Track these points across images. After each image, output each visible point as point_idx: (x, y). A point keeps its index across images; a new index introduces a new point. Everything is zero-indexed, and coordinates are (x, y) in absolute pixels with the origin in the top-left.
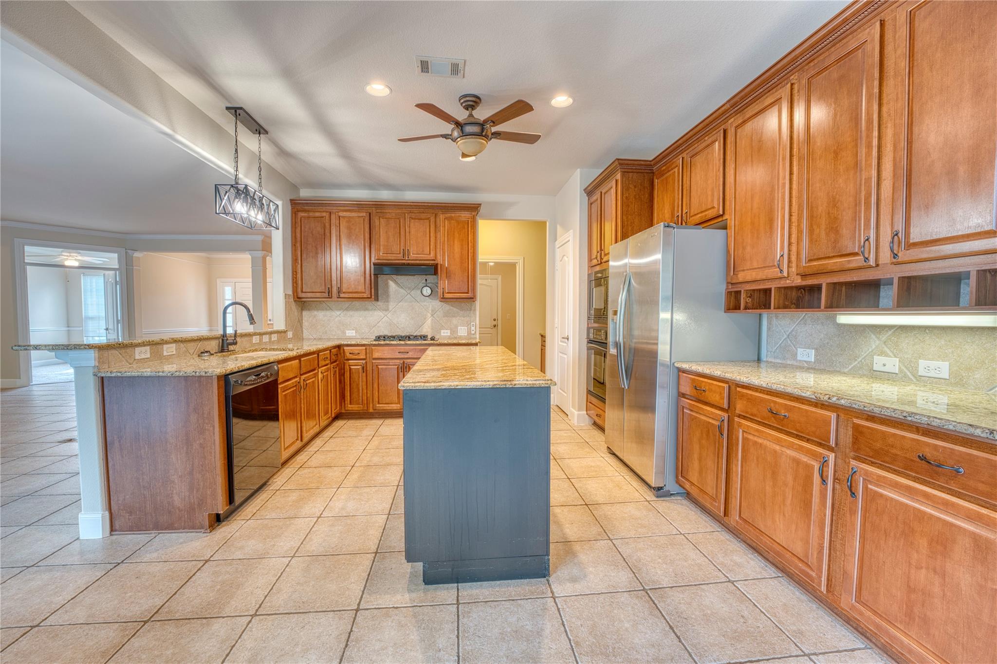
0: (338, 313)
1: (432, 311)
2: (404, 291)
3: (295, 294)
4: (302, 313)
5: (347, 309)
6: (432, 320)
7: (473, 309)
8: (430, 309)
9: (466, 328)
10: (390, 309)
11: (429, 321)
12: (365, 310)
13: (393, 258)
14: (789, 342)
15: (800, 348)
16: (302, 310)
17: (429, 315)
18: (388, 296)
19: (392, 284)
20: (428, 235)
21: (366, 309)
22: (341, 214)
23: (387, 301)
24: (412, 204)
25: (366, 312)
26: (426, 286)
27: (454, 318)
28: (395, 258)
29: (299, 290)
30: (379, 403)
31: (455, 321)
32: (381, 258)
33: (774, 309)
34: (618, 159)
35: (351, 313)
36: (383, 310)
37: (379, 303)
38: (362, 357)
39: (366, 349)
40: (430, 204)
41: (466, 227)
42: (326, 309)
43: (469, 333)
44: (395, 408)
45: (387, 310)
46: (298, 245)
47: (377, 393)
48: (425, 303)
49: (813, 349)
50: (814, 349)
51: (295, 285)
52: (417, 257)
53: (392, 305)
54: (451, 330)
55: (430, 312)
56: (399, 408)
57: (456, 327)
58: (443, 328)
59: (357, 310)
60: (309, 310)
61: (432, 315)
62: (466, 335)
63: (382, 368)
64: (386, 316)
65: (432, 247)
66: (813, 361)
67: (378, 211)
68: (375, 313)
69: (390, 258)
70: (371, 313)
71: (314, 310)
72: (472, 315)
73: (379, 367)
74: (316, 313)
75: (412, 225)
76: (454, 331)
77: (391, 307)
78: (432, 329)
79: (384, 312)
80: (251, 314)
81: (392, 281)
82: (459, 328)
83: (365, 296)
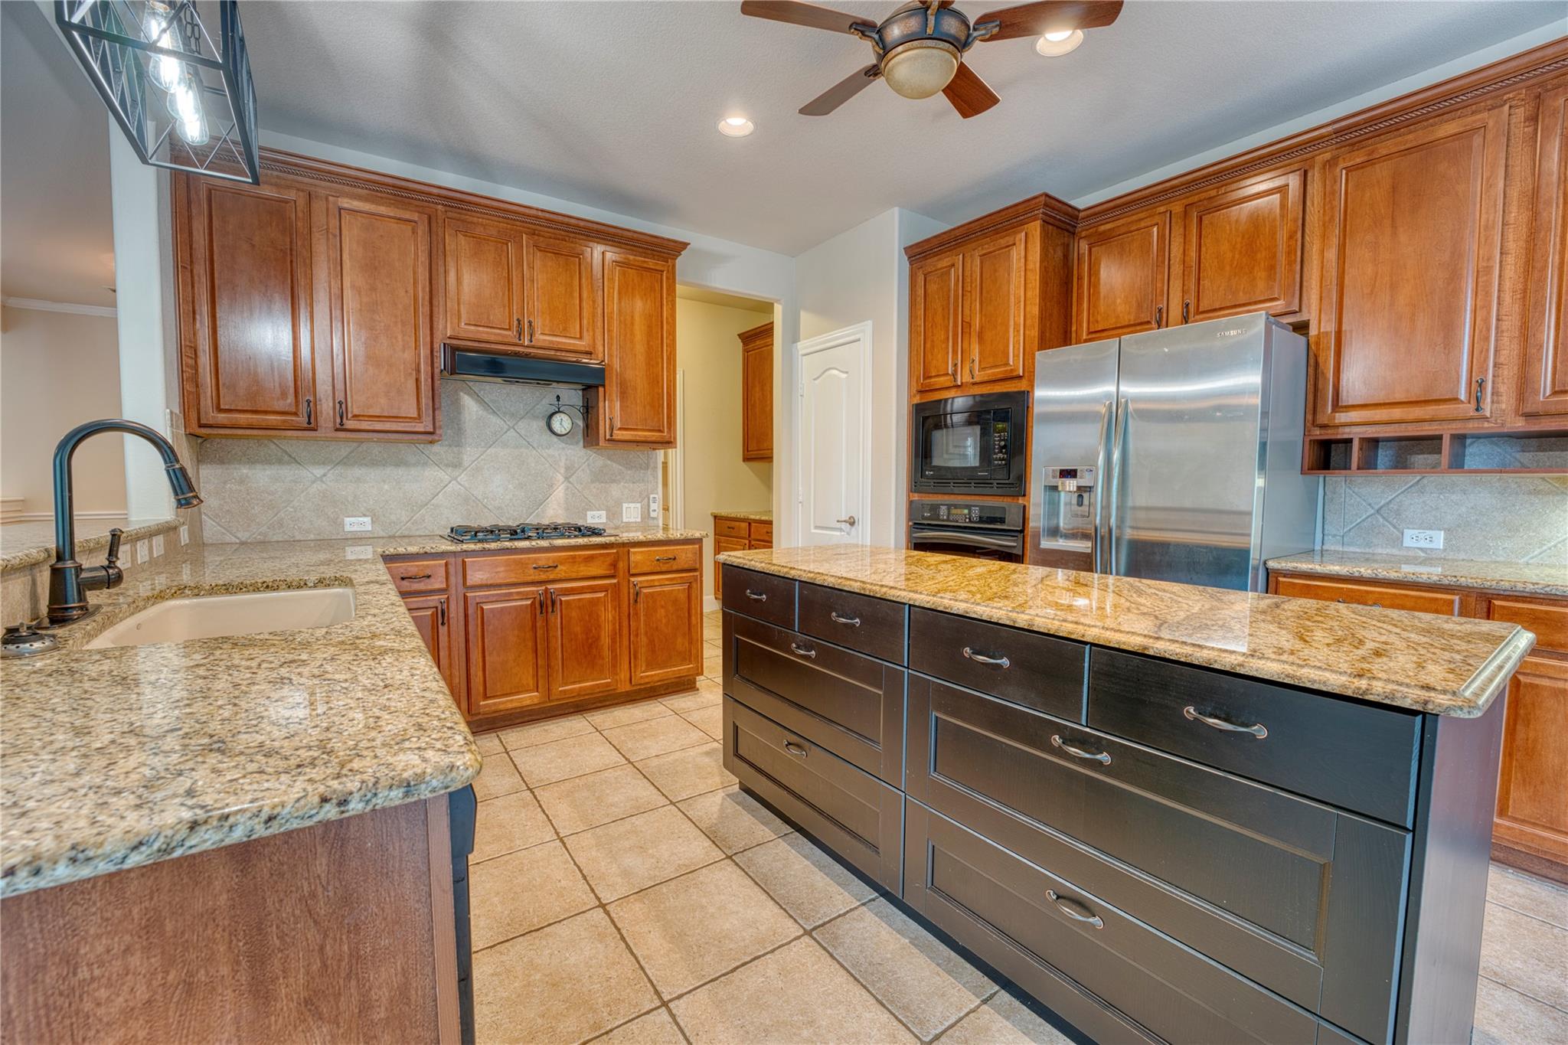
0: (319, 471)
1: (567, 469)
2: (499, 421)
3: (193, 415)
4: (198, 469)
5: (345, 462)
6: (567, 488)
7: (652, 465)
8: (562, 464)
9: (639, 505)
10: (466, 464)
11: (560, 493)
12: (397, 465)
13: (492, 338)
14: (1381, 520)
15: (1408, 528)
16: (199, 461)
17: (561, 478)
18: (459, 431)
19: (469, 404)
20: (577, 295)
21: (400, 463)
22: (345, 203)
23: (457, 442)
24: (540, 213)
25: (401, 471)
26: (559, 412)
27: (614, 486)
28: (500, 339)
29: (207, 402)
30: (486, 697)
31: (615, 490)
32: (462, 334)
33: (1358, 469)
34: (1047, 195)
35: (358, 471)
36: (447, 465)
37: (436, 448)
38: (437, 586)
39: (446, 564)
40: (582, 224)
41: (657, 287)
42: (280, 462)
43: (646, 514)
44: (528, 702)
45: (457, 465)
46: (200, 269)
47: (480, 674)
48: (551, 452)
49: (1440, 530)
50: (1445, 530)
51: (189, 387)
52: (552, 342)
53: (469, 454)
54: (608, 510)
55: (562, 471)
56: (536, 701)
57: (619, 504)
58: (591, 507)
59: (374, 463)
60: (222, 462)
61: (567, 478)
62: (639, 520)
63: (492, 610)
64: (455, 479)
65: (585, 322)
66: (1441, 547)
67: (450, 214)
68: (426, 473)
69: (485, 337)
70: (414, 471)
71: (240, 462)
72: (651, 478)
73: (485, 607)
74: (245, 470)
75: (538, 264)
76: (613, 513)
77: (466, 459)
78: (567, 509)
79: (450, 470)
80: (183, 470)
81: (469, 394)
82: (625, 505)
83: (420, 428)
